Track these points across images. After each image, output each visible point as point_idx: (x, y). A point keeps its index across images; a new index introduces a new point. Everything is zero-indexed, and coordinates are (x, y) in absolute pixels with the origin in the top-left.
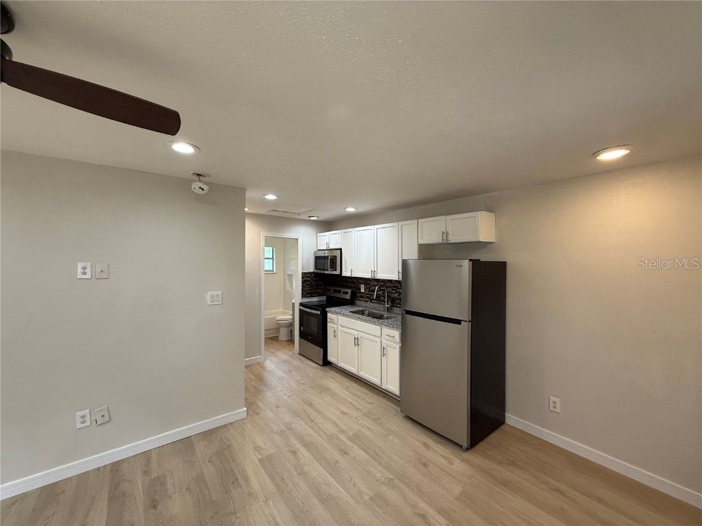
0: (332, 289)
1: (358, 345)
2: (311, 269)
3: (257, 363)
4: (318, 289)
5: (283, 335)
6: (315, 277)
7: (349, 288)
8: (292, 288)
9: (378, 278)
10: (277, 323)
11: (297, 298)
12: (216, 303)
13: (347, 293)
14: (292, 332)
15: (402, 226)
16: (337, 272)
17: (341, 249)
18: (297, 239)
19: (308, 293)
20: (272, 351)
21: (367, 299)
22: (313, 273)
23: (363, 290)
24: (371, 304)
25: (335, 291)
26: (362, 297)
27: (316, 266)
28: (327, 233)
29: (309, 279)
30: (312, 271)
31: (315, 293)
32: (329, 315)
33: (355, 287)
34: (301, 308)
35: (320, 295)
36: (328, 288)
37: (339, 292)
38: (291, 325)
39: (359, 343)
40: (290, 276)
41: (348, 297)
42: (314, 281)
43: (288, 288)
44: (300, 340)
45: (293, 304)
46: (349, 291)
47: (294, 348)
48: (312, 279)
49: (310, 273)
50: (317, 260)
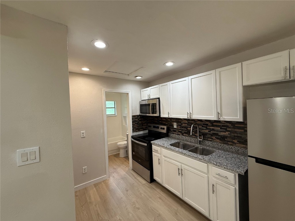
0: (152, 125)
1: (182, 175)
2: (138, 113)
3: (103, 181)
4: (143, 126)
5: (122, 154)
6: (141, 118)
7: (164, 125)
8: (126, 124)
9: (193, 118)
10: (118, 147)
11: (130, 132)
12: (29, 162)
13: (164, 129)
14: (127, 152)
15: (220, 72)
16: (157, 115)
17: (159, 98)
18: (128, 93)
19: (136, 129)
20: (115, 167)
21: (179, 133)
22: (139, 115)
23: (175, 127)
24: (183, 137)
25: (154, 127)
26: (175, 131)
27: (141, 111)
28: (148, 89)
29: (137, 120)
30: (138, 114)
31: (141, 128)
32: (154, 147)
33: (168, 124)
34: (133, 139)
35: (144, 130)
36: (149, 125)
37: (158, 128)
38: (126, 147)
39: (183, 173)
40: (125, 117)
41: (165, 131)
42: (140, 121)
43: (124, 124)
44: (132, 161)
45: (127, 135)
46: (165, 127)
47: (129, 163)
48: (138, 120)
49: (138, 116)
50: (142, 107)
